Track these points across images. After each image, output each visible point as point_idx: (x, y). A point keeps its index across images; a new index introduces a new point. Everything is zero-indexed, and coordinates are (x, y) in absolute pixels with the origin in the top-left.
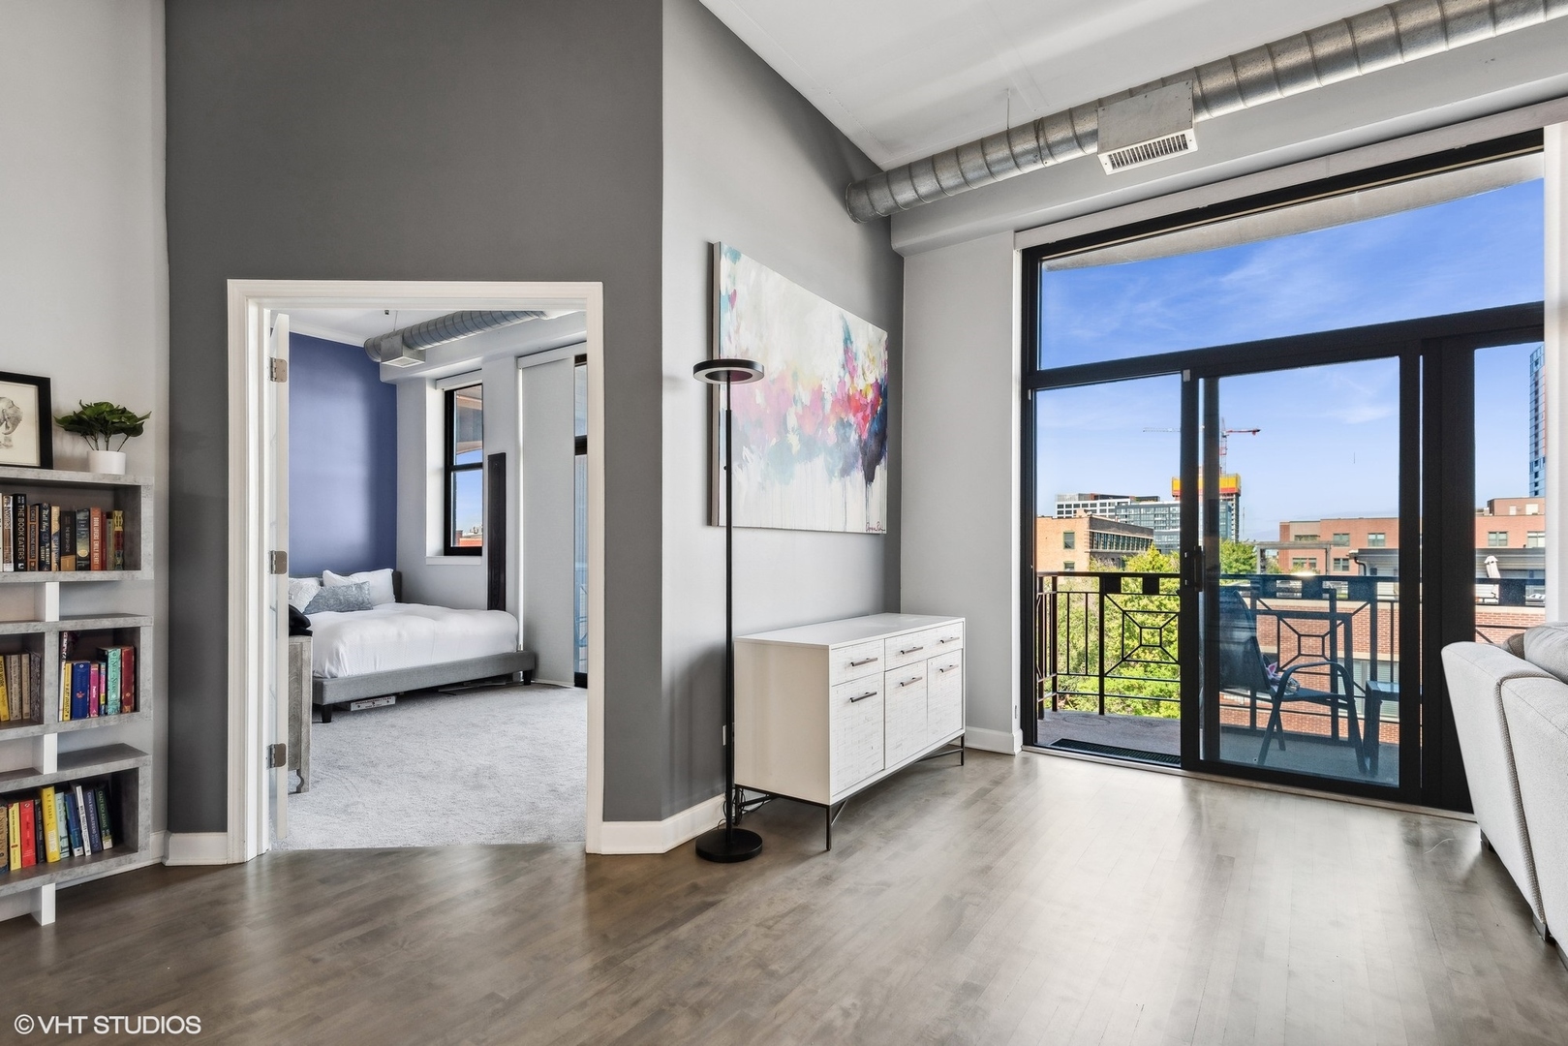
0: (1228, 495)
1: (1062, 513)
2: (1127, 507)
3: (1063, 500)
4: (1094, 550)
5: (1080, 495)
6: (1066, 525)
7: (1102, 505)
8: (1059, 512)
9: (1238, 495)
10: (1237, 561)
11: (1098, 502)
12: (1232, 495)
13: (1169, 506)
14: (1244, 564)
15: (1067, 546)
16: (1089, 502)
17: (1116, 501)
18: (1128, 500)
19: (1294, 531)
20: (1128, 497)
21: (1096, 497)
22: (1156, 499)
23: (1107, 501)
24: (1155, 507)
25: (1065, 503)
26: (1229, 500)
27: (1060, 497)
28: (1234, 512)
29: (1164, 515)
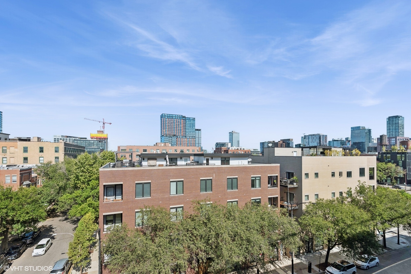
0: (105, 139)
1: (56, 141)
2: (77, 140)
3: (56, 137)
4: (66, 153)
5: (62, 136)
6: (56, 145)
7: (69, 139)
8: (54, 141)
9: (107, 139)
10: (109, 156)
11: (68, 138)
12: (106, 139)
13: (90, 141)
14: (111, 157)
15: (56, 151)
16: (65, 138)
17: (74, 138)
18: (78, 138)
19: (121, 148)
20: (78, 137)
21: (67, 137)
22: (86, 138)
23: (71, 138)
24: (86, 140)
25: (56, 138)
26: (105, 140)
27: (55, 136)
28: (106, 143)
29: (88, 143)
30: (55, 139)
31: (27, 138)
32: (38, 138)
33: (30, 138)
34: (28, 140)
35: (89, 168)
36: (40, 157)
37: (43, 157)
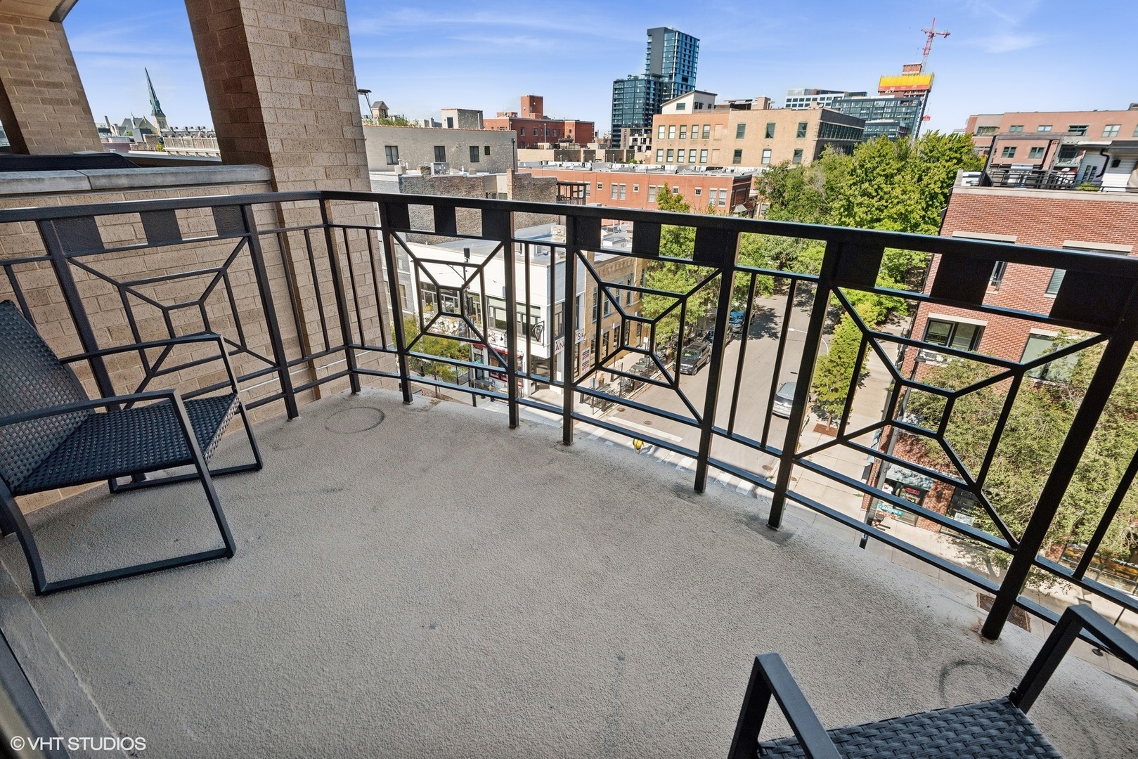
0: (921, 91)
2: (841, 102)
3: (792, 95)
4: (821, 138)
5: (806, 90)
6: (799, 117)
7: (822, 99)
8: (789, 106)
9: (929, 91)
10: (950, 149)
11: (819, 97)
12: (924, 91)
13: (874, 100)
14: (956, 152)
16: (812, 97)
17: (833, 96)
18: (843, 95)
19: (980, 123)
20: (843, 93)
21: (818, 92)
22: (864, 94)
23: (826, 96)
24: (863, 101)
25: (792, 98)
26: (921, 96)
27: (791, 93)
28: (922, 106)
29: (868, 108)
30: (789, 100)
31: (747, 101)
32: (767, 100)
33: (751, 100)
34: (746, 107)
35: (882, 186)
36: (764, 150)
37: (770, 150)
